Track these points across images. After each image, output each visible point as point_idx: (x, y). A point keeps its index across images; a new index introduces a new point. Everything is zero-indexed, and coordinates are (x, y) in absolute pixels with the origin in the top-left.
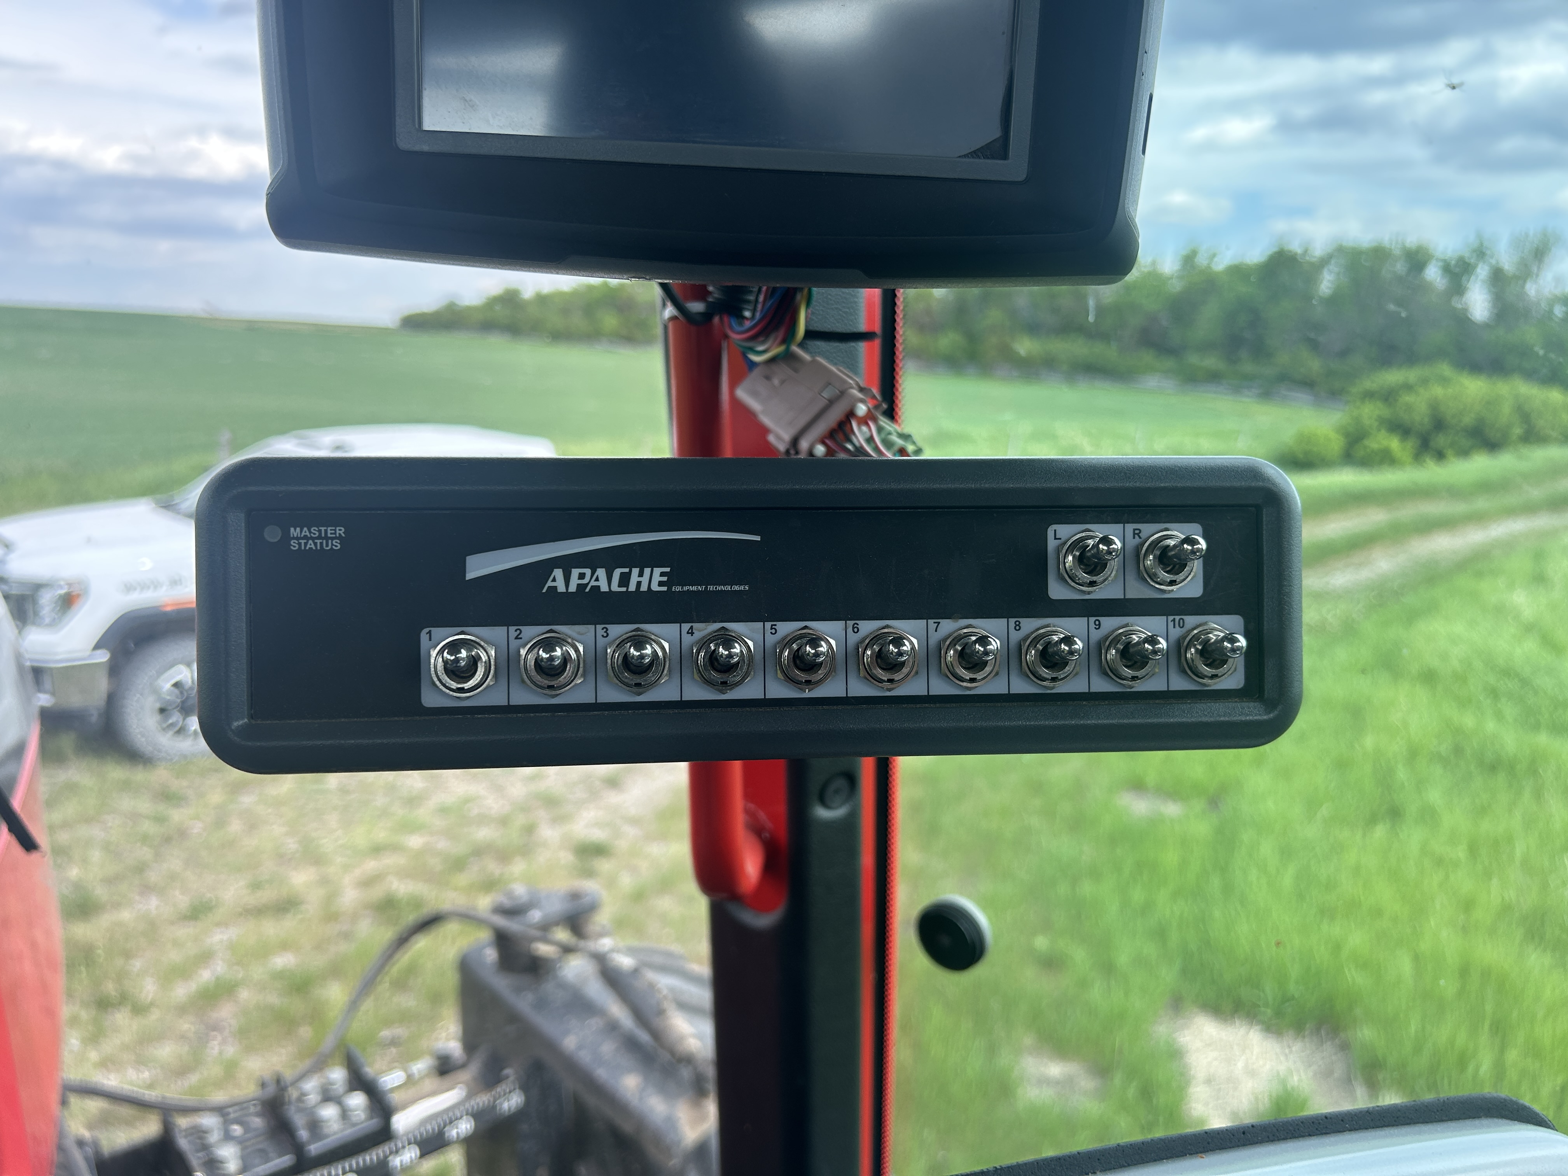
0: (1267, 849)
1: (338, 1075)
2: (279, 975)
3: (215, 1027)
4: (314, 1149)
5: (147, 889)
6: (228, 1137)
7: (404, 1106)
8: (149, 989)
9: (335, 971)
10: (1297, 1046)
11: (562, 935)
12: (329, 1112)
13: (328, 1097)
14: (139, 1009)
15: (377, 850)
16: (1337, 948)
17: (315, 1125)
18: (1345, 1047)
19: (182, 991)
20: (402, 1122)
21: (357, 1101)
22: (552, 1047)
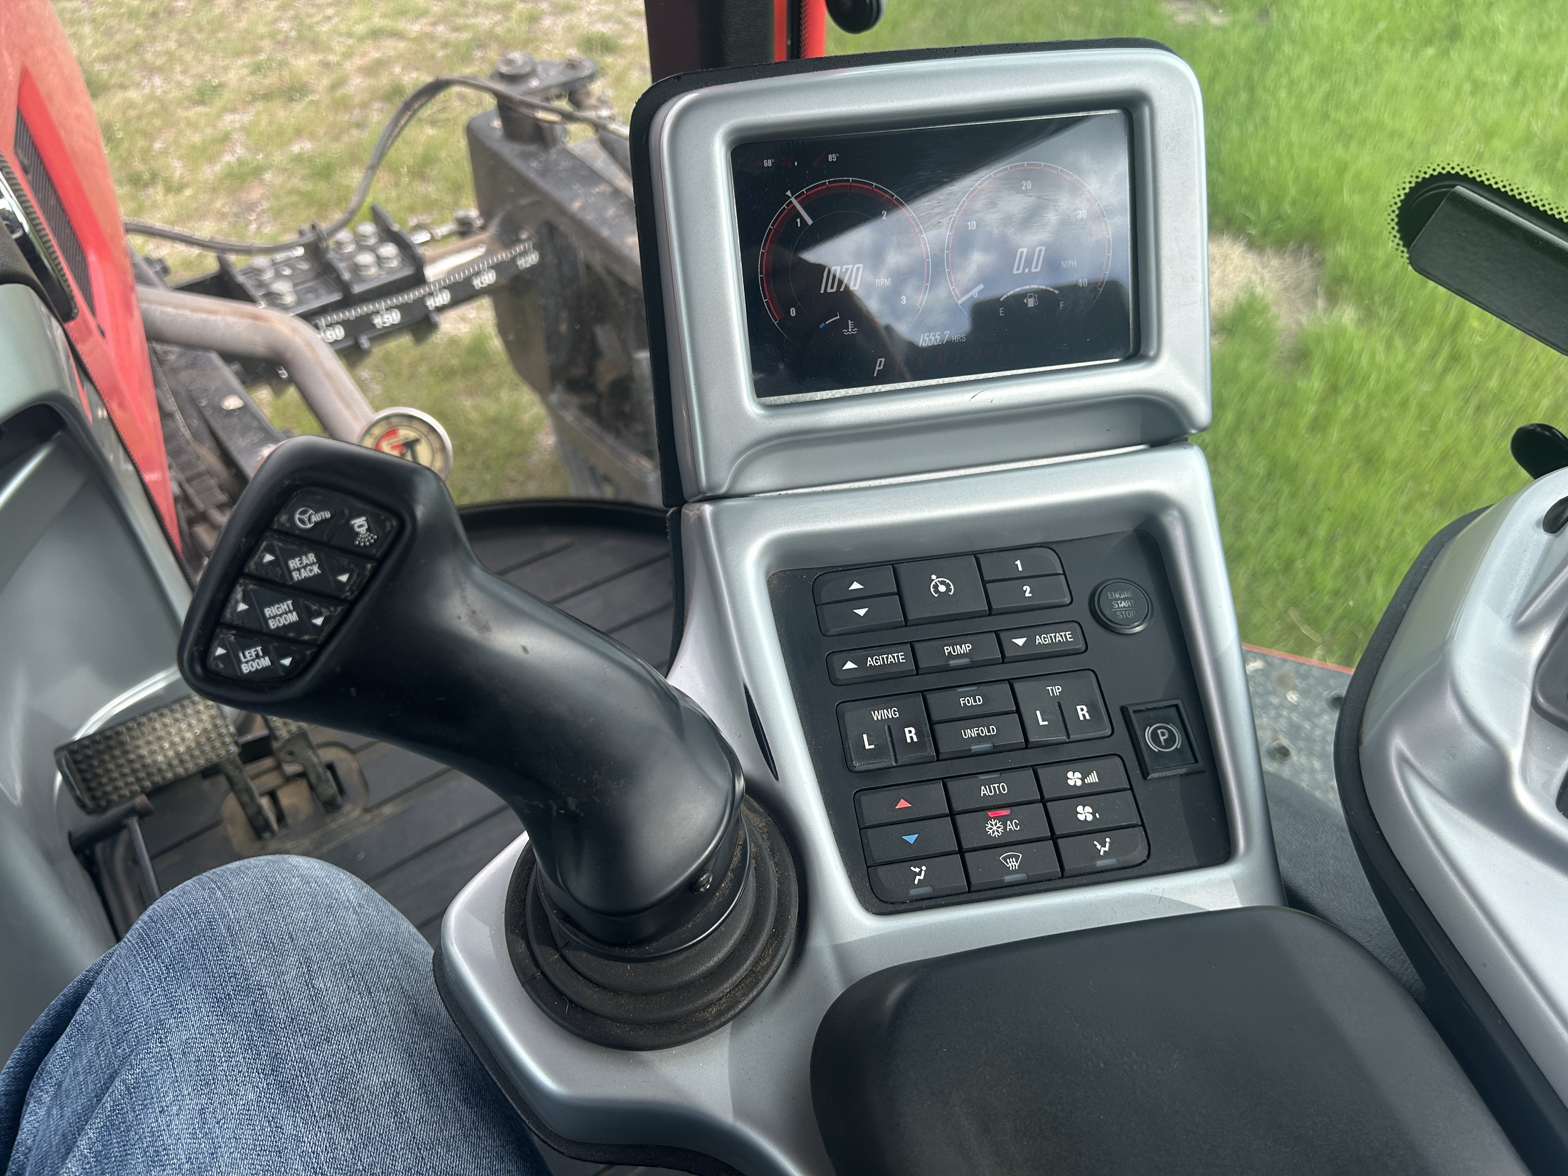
0: (1303, 67)
1: (368, 229)
2: (298, 159)
3: (250, 207)
4: (357, 289)
5: (151, 70)
6: (278, 276)
7: (434, 260)
8: (177, 169)
9: (353, 159)
10: (1275, 262)
11: (564, 104)
12: (366, 259)
13: (361, 245)
14: (173, 188)
15: (376, 34)
16: (1342, 169)
17: (356, 269)
18: (1319, 264)
19: (209, 173)
20: (432, 272)
21: (389, 250)
22: (561, 210)
